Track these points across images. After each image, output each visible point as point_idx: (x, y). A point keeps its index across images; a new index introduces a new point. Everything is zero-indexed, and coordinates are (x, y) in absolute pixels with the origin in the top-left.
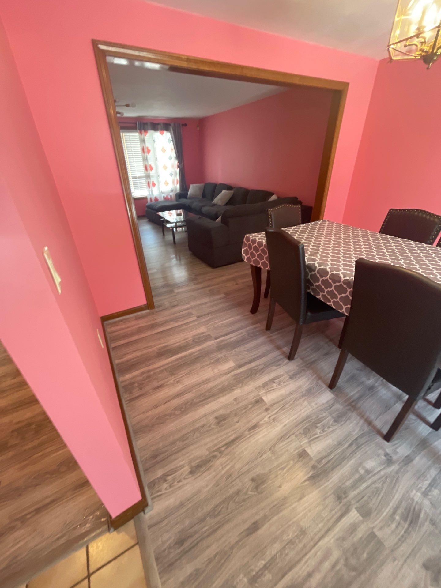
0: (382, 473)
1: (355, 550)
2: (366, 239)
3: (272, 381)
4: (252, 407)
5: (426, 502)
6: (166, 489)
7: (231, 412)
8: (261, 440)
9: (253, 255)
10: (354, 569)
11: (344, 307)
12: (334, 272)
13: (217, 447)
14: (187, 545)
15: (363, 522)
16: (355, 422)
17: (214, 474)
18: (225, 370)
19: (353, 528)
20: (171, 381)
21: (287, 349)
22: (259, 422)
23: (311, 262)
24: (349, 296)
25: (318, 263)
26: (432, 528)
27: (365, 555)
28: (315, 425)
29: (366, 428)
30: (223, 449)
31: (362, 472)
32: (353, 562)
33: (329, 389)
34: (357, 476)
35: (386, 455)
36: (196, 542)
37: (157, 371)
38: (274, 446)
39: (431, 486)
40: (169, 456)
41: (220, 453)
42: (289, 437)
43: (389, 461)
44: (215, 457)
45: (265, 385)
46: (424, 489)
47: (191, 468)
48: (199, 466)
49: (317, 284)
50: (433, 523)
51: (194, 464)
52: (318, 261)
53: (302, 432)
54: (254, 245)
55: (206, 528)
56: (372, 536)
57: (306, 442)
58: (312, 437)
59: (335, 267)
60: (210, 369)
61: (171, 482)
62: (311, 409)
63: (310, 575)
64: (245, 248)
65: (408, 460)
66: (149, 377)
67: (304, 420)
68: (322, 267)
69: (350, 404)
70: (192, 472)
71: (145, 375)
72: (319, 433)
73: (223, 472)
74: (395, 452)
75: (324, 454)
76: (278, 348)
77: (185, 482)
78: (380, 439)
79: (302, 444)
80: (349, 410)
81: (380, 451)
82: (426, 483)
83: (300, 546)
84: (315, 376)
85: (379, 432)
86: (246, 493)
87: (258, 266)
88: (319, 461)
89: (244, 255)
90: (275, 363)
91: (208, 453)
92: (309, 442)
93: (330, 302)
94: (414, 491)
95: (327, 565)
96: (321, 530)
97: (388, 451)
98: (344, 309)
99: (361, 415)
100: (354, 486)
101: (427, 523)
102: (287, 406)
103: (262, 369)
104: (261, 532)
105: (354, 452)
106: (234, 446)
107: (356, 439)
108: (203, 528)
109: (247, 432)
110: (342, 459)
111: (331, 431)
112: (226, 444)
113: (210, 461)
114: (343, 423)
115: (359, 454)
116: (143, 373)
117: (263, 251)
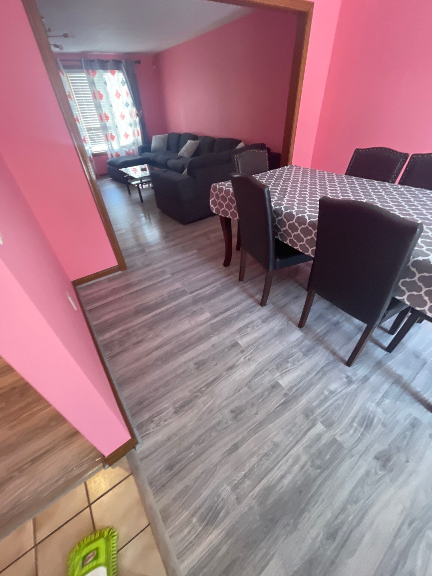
0: (343, 392)
1: (320, 453)
2: (332, 181)
3: (247, 326)
4: (228, 351)
5: (379, 410)
6: (153, 428)
7: (209, 357)
8: (238, 378)
9: (221, 206)
10: (319, 467)
11: (310, 250)
12: (300, 215)
13: (198, 389)
14: (176, 469)
15: (326, 432)
16: (321, 354)
17: (196, 411)
18: (202, 321)
19: (319, 437)
20: (151, 336)
21: (259, 297)
22: (235, 363)
23: (278, 207)
24: (314, 237)
25: (284, 207)
26: (383, 429)
27: (328, 457)
28: (286, 360)
29: (332, 358)
30: (203, 389)
31: (326, 393)
32: (318, 462)
33: (299, 328)
34: (322, 397)
35: (348, 377)
36: (184, 465)
37: (135, 328)
38: (250, 381)
39: (384, 397)
40: (154, 401)
41: (201, 393)
42: (263, 373)
43: (350, 381)
44: (196, 397)
45: (240, 330)
46: (377, 401)
47: (176, 408)
48: (182, 407)
49: (284, 229)
50: (384, 425)
51: (177, 405)
52: (285, 205)
53: (275, 367)
54: (222, 194)
55: (192, 454)
56: (334, 441)
57: (279, 375)
58: (284, 370)
59: (301, 209)
60: (187, 321)
61: (158, 422)
62: (282, 347)
63: (283, 477)
64: (213, 199)
65: (366, 379)
66: (128, 334)
67: (277, 357)
68: (288, 211)
69: (317, 339)
70: (176, 412)
71: (124, 333)
72: (290, 367)
73: (205, 408)
74: (355, 374)
75: (294, 383)
76: (251, 296)
77: (170, 420)
78: (342, 366)
79: (275, 377)
80: (317, 344)
81: (343, 375)
82: (380, 396)
83: (274, 456)
84: (286, 318)
85: (342, 360)
86: (226, 423)
87: (227, 217)
88: (290, 389)
89: (212, 206)
90: (249, 310)
91: (189, 394)
92: (281, 375)
93: (297, 246)
94: (369, 403)
95: (297, 468)
96: (291, 442)
97: (349, 374)
98: (310, 252)
99: (327, 348)
100: (319, 405)
101: (379, 426)
102: (261, 346)
103: (236, 316)
104: (240, 450)
105: (320, 378)
106: (214, 386)
107: (322, 368)
108: (189, 454)
109: (225, 373)
110: (310, 385)
111: (301, 364)
112: (206, 385)
113: (191, 401)
114: (310, 356)
115: (324, 380)
116: (121, 331)
117: (230, 199)
